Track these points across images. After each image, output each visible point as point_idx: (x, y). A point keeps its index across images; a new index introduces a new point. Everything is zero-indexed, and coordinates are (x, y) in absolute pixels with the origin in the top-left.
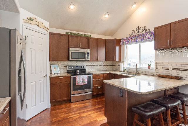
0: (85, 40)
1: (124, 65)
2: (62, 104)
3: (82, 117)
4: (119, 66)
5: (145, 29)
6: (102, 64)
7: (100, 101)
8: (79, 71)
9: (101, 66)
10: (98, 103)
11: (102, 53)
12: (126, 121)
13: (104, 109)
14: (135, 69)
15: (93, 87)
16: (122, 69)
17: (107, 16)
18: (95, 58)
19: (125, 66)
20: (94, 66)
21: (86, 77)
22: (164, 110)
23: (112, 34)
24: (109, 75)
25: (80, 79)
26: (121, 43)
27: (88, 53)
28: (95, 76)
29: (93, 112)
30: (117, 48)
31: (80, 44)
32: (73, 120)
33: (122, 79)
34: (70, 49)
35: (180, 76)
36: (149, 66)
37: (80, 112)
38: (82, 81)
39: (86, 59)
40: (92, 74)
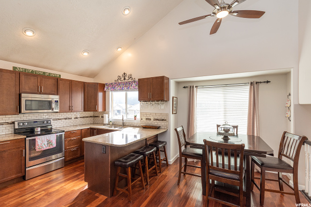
0: (51, 82)
1: (109, 116)
2: (6, 187)
3: (50, 193)
4: (103, 117)
5: (130, 77)
6: (78, 116)
7: (77, 167)
8: (39, 129)
9: (77, 118)
10: (75, 170)
11: (78, 100)
12: (109, 176)
13: (84, 175)
14: (122, 121)
15: (65, 149)
16: (106, 121)
17: (86, 54)
18: (68, 108)
19: (110, 118)
20: (66, 119)
21: (53, 138)
22: (142, 157)
23: (93, 75)
24: (89, 131)
25: (42, 141)
26: (105, 88)
27: (56, 102)
28: (69, 134)
29: (68, 182)
30: (100, 95)
31: (41, 87)
32: (36, 201)
33: (107, 134)
34: (23, 95)
35: (158, 125)
36: (135, 117)
37: (45, 188)
38: (46, 143)
39: (53, 109)
40: (64, 131)
